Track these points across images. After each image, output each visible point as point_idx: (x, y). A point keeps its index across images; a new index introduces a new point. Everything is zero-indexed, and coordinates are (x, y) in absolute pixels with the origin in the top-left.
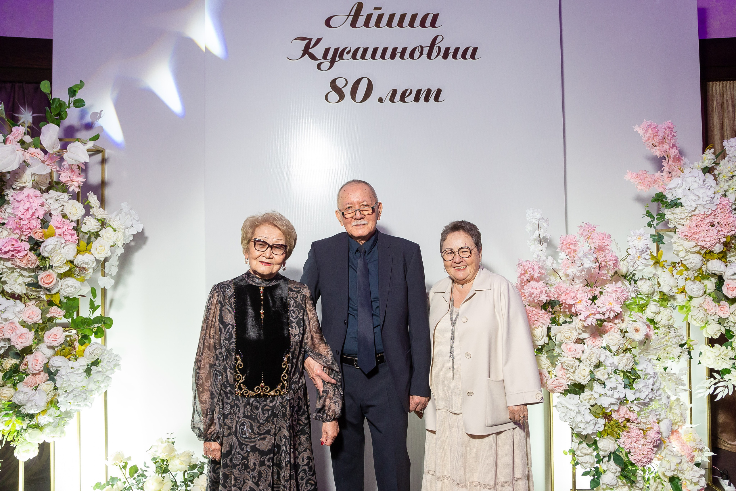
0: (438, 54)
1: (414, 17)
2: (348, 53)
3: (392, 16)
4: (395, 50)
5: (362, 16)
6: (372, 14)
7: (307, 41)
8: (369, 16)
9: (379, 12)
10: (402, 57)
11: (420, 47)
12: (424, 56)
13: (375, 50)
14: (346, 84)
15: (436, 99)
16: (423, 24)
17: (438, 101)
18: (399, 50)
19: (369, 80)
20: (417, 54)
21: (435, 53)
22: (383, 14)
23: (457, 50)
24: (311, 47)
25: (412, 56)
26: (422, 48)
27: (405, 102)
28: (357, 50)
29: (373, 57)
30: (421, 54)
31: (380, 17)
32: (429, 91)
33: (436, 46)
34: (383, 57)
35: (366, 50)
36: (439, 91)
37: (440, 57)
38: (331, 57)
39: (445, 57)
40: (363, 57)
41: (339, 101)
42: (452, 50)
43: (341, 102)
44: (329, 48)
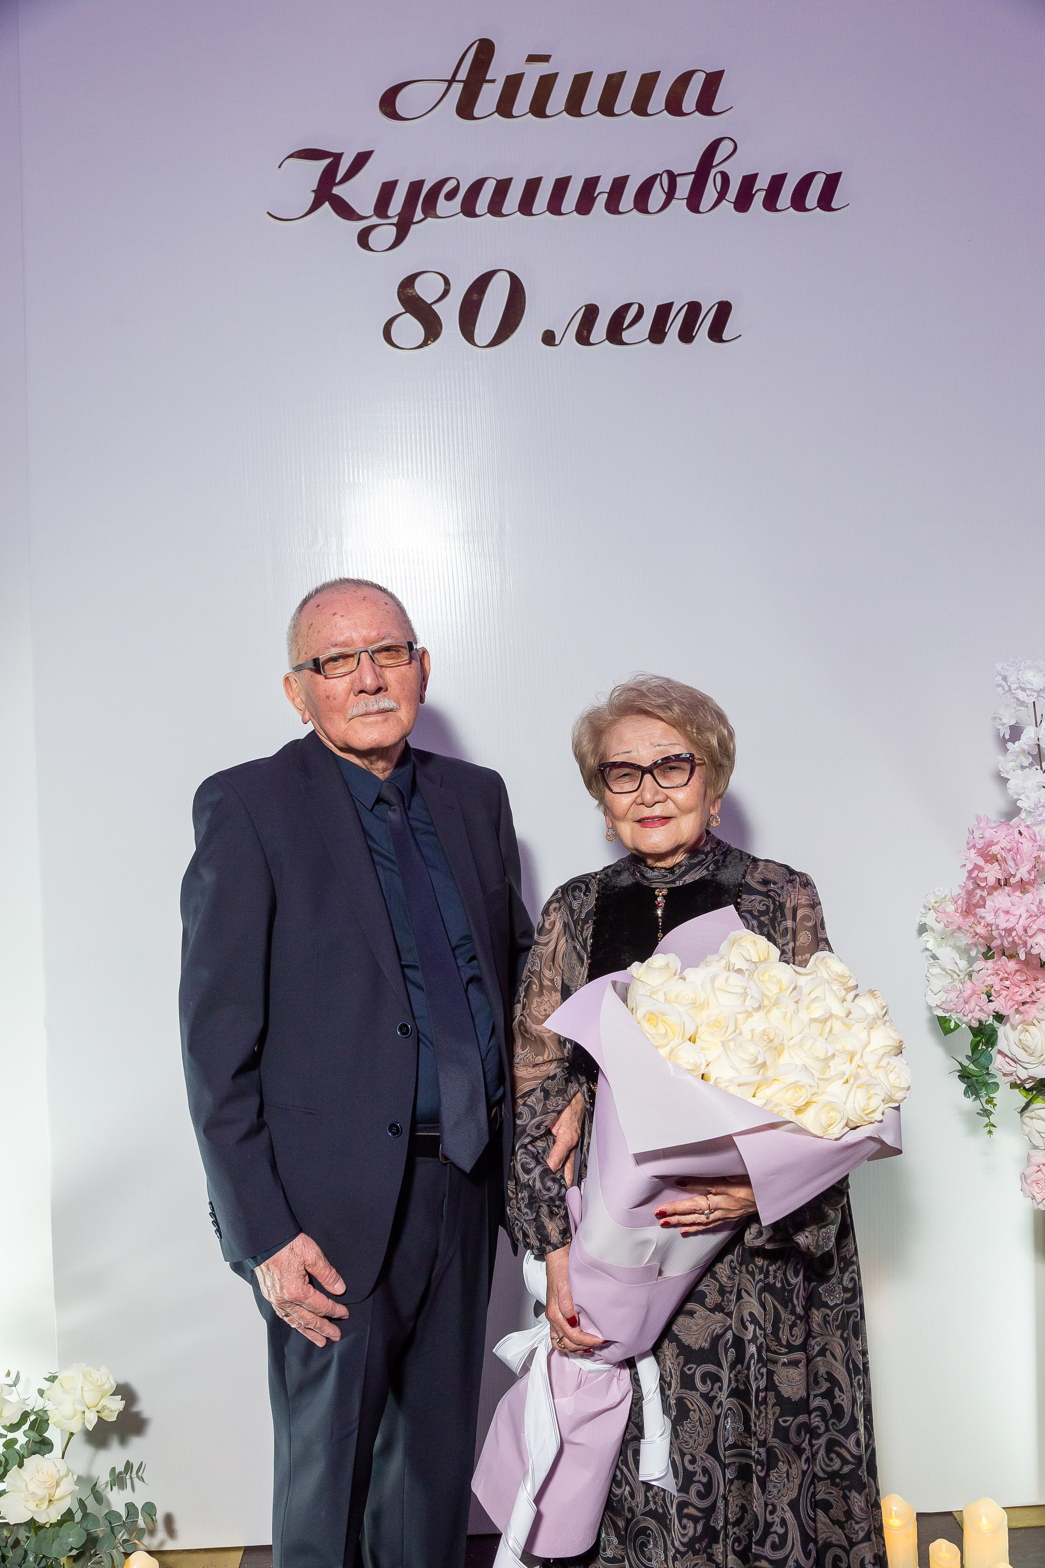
0: (722, 196)
1: (648, 81)
2: (450, 196)
3: (581, 82)
4: (591, 184)
5: (493, 81)
6: (522, 74)
7: (328, 161)
8: (513, 83)
9: (543, 69)
10: (612, 206)
11: (665, 177)
12: (679, 205)
13: (532, 186)
14: (446, 293)
15: (716, 333)
16: (674, 106)
17: (721, 340)
18: (604, 186)
19: (515, 280)
20: (657, 196)
21: (710, 193)
22: (556, 75)
23: (778, 181)
24: (337, 180)
25: (641, 202)
26: (672, 177)
27: (622, 343)
28: (477, 187)
29: (526, 207)
30: (670, 195)
31: (546, 84)
32: (694, 309)
33: (713, 171)
34: (555, 207)
35: (503, 187)
36: (724, 310)
37: (727, 206)
38: (399, 210)
39: (743, 203)
40: (495, 208)
41: (424, 344)
42: (762, 183)
43: (433, 346)
44: (395, 183)
